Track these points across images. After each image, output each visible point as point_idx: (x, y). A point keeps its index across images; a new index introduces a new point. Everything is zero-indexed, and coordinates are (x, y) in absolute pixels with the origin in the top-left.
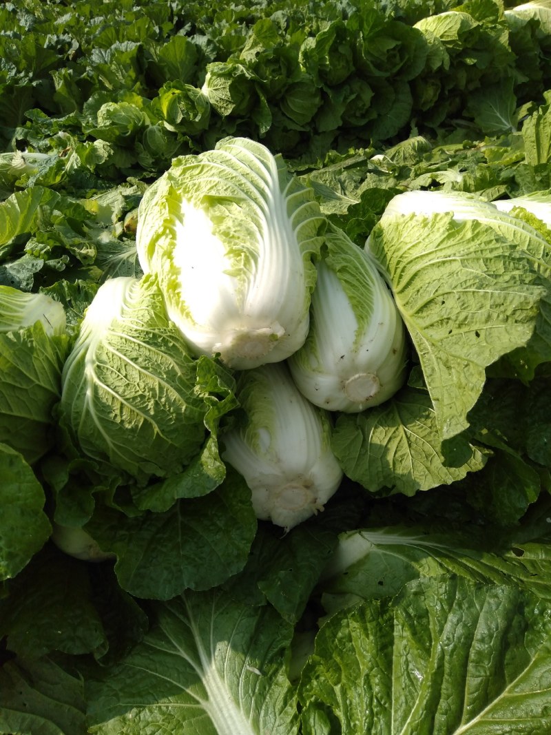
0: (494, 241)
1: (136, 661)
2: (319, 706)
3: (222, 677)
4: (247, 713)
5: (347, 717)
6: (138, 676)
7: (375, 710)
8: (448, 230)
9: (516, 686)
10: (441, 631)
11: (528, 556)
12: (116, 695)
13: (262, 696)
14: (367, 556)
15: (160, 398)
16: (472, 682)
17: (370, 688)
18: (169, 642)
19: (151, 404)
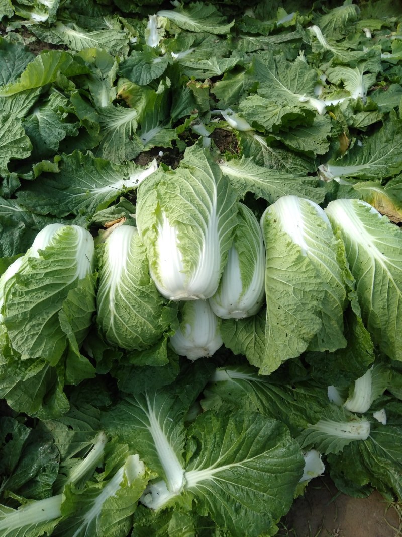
0: (313, 278)
1: (122, 407)
2: (194, 438)
3: (157, 419)
4: (166, 434)
5: (204, 444)
6: (122, 412)
7: (215, 446)
8: (294, 262)
9: (268, 453)
10: (246, 430)
11: (297, 390)
12: (113, 418)
13: (172, 429)
14: (226, 381)
15: (144, 327)
16: (253, 449)
17: (215, 438)
18: (136, 401)
19: (140, 329)
